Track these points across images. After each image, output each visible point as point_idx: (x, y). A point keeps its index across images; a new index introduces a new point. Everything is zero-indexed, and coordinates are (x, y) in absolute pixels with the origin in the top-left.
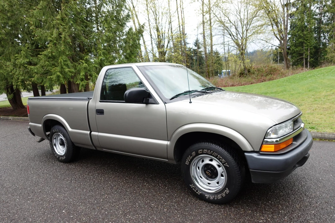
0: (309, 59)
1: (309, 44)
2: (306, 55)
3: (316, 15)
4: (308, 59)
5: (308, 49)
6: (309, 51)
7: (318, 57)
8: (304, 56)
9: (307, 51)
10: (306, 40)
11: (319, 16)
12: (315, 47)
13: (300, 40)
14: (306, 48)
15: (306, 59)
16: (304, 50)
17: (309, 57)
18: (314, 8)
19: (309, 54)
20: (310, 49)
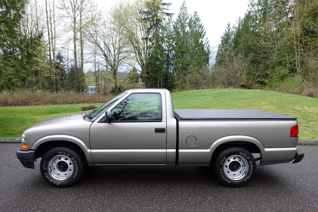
0: (161, 84)
1: (162, 72)
2: (159, 80)
3: (166, 51)
6: (162, 78)
7: (167, 83)
8: (158, 81)
9: (160, 77)
10: (160, 69)
11: (167, 52)
12: (166, 75)
13: (156, 68)
14: (160, 75)
15: (160, 84)
16: (159, 77)
17: (162, 82)
18: (164, 46)
19: (162, 80)
20: (162, 76)
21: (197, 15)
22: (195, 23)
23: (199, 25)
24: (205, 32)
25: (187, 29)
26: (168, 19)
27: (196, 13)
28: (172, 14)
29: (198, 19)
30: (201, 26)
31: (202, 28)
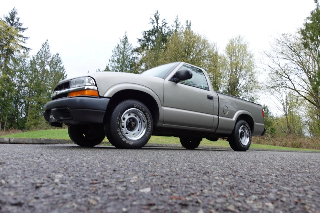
2: (3, 119)
4: (4, 123)
5: (6, 114)
6: (7, 117)
9: (4, 116)
10: (6, 106)
17: (6, 122)
19: (6, 119)
20: (8, 114)
21: (59, 56)
22: (56, 64)
23: (60, 67)
24: (67, 75)
25: (47, 67)
26: (24, 53)
27: (58, 54)
28: (29, 49)
29: (59, 61)
30: (62, 68)
31: (64, 71)
